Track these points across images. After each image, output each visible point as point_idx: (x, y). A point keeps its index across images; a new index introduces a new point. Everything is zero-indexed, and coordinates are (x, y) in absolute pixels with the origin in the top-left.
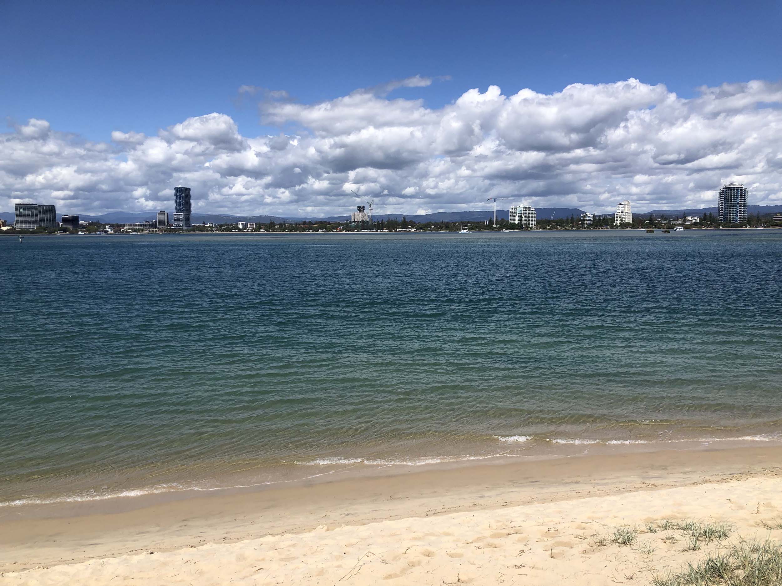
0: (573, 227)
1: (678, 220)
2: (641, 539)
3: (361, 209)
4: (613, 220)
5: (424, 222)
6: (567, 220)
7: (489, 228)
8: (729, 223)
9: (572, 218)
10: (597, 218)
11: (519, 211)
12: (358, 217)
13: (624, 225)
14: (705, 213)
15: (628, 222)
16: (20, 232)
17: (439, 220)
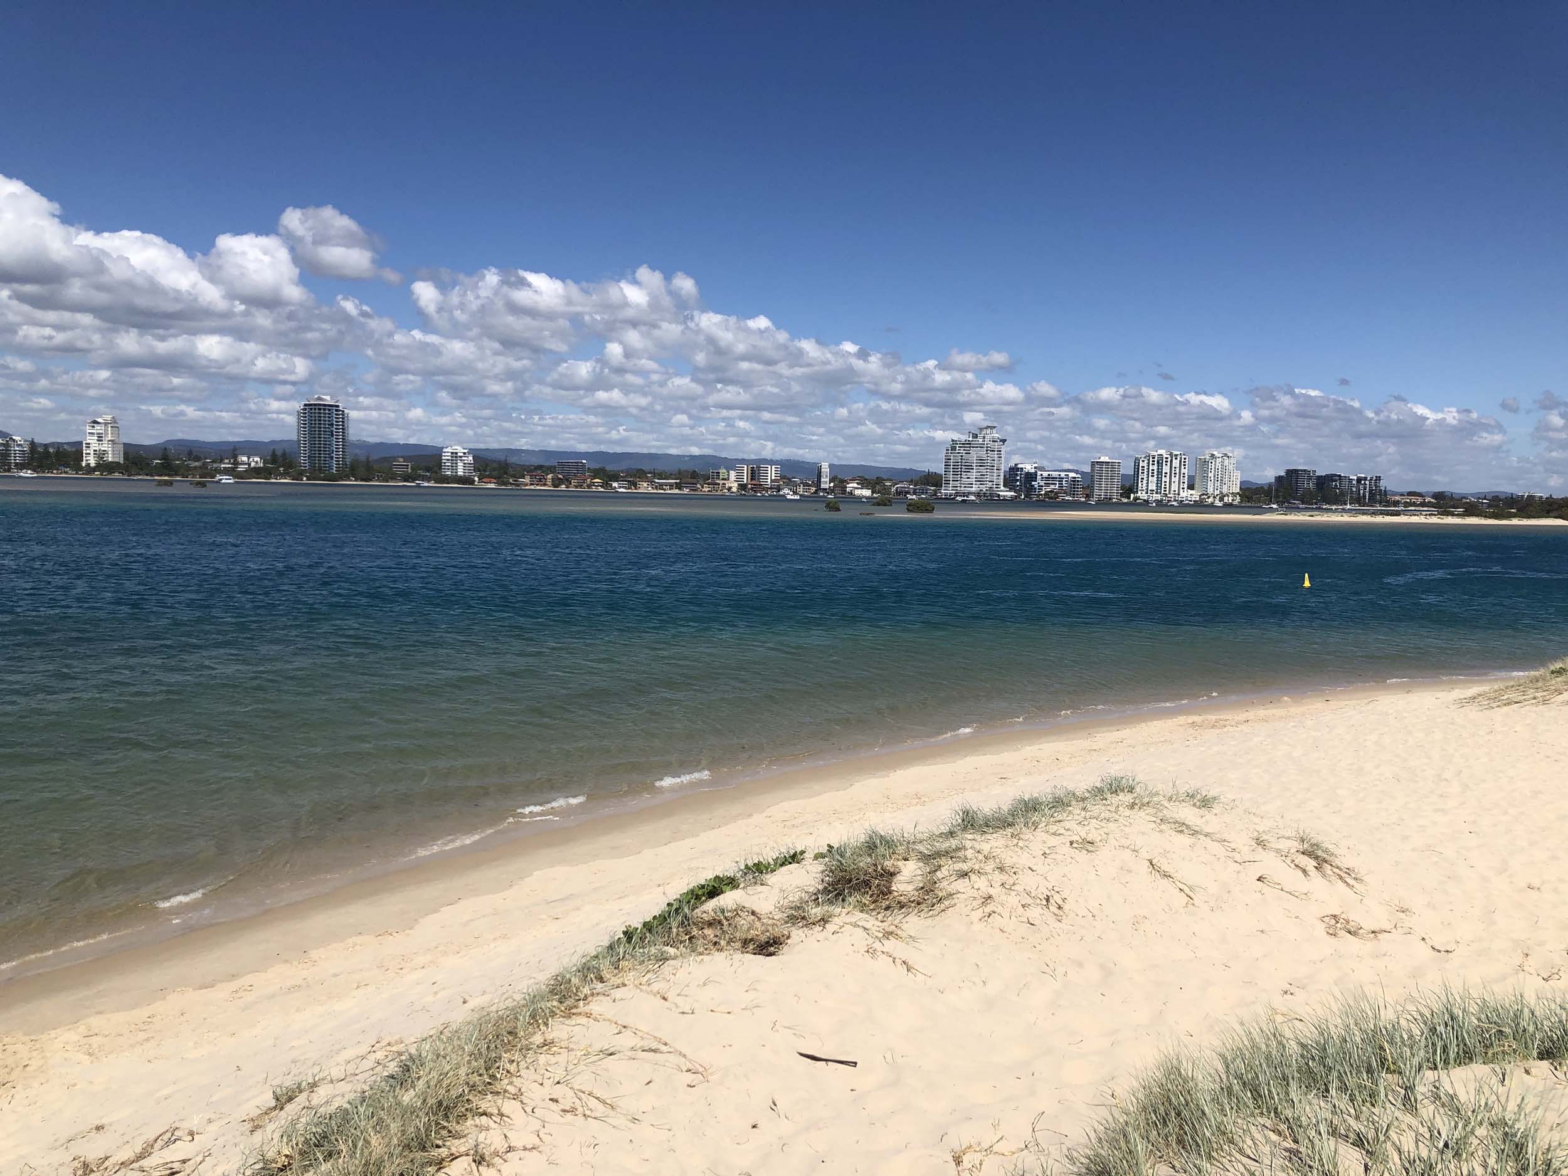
1: (221, 461)
4: (79, 455)
8: (317, 471)
10: (40, 449)
13: (105, 467)
14: (274, 450)
15: (117, 460)
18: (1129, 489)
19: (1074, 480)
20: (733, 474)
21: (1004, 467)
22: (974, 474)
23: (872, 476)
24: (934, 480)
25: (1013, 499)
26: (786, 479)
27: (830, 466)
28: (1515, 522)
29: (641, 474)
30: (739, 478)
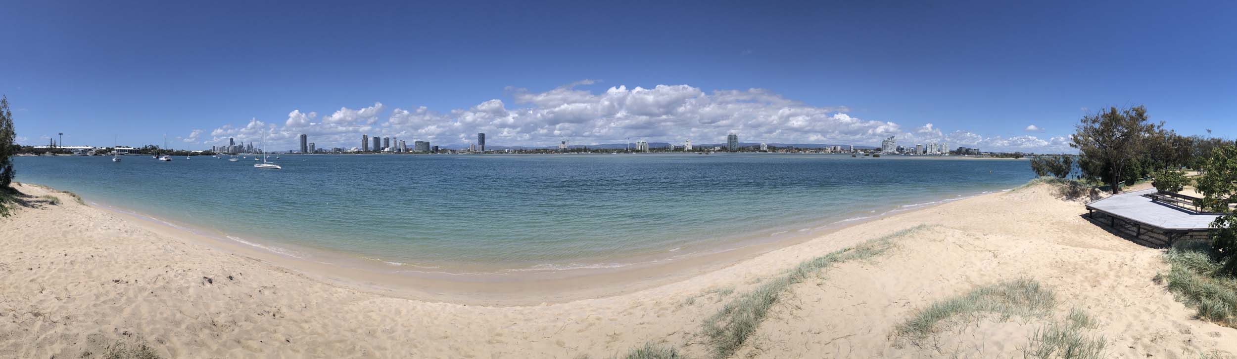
0: (665, 151)
1: (711, 149)
2: (697, 300)
3: (563, 143)
4: (684, 148)
5: (595, 149)
6: (663, 149)
7: (626, 152)
8: (732, 151)
9: (665, 147)
10: (676, 147)
11: (640, 144)
12: (562, 147)
13: (689, 151)
14: (722, 146)
15: (690, 149)
16: (416, 153)
17: (602, 148)
18: (925, 152)
19: (912, 150)
20: (829, 148)
21: (896, 147)
22: (889, 148)
23: (864, 149)
24: (879, 150)
25: (898, 154)
26: (842, 149)
27: (853, 146)
28: (1005, 158)
29: (807, 149)
30: (831, 149)
